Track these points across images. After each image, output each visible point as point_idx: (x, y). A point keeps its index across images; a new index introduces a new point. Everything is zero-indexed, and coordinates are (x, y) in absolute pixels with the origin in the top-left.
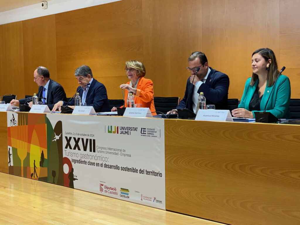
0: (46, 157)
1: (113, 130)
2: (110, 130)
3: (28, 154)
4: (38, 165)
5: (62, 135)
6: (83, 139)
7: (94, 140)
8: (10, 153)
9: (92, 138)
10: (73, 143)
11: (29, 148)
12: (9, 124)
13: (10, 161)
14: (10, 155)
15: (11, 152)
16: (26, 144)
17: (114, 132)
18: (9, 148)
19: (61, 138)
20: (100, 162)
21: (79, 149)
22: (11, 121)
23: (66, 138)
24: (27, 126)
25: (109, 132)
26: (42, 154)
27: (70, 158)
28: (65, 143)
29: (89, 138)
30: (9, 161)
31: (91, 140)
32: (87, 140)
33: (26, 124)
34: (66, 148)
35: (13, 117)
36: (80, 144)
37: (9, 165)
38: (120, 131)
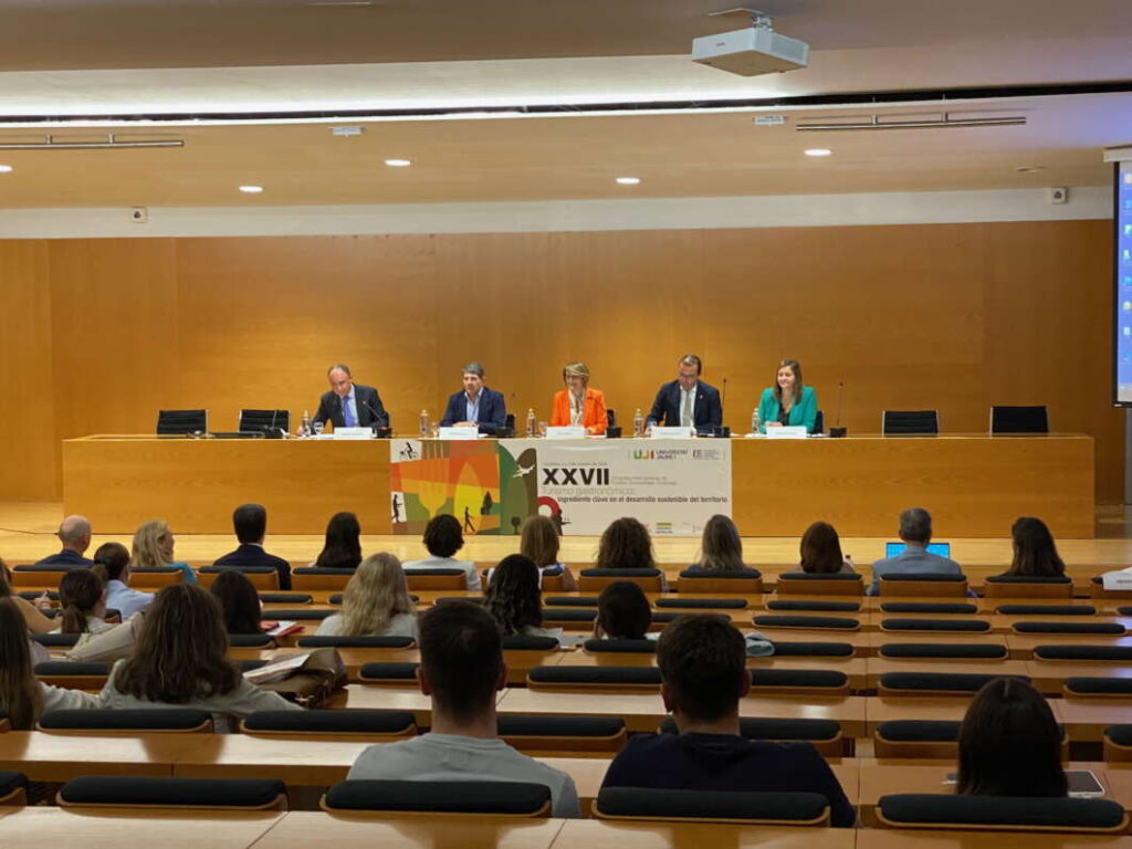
0: (496, 499)
1: (644, 454)
2: (638, 455)
3: (450, 501)
4: (475, 512)
5: (535, 468)
6: (583, 471)
7: (606, 471)
8: (398, 501)
9: (603, 468)
10: (560, 476)
11: (452, 491)
12: (395, 458)
13: (397, 515)
14: (396, 505)
15: (400, 500)
16: (444, 486)
17: (646, 458)
18: (396, 496)
19: (534, 472)
20: (618, 496)
21: (574, 482)
22: (402, 453)
23: (546, 471)
24: (448, 460)
25: (636, 457)
26: (488, 498)
27: (555, 497)
28: (542, 477)
29: (596, 468)
30: (393, 514)
31: (599, 471)
32: (592, 471)
33: (445, 456)
34: (546, 482)
35: (409, 446)
36: (577, 476)
37: (394, 520)
38: (656, 456)
